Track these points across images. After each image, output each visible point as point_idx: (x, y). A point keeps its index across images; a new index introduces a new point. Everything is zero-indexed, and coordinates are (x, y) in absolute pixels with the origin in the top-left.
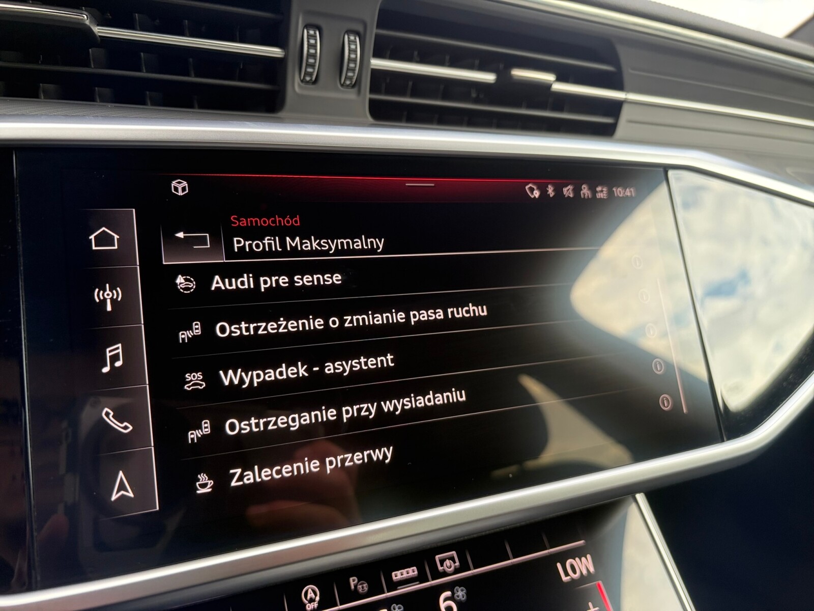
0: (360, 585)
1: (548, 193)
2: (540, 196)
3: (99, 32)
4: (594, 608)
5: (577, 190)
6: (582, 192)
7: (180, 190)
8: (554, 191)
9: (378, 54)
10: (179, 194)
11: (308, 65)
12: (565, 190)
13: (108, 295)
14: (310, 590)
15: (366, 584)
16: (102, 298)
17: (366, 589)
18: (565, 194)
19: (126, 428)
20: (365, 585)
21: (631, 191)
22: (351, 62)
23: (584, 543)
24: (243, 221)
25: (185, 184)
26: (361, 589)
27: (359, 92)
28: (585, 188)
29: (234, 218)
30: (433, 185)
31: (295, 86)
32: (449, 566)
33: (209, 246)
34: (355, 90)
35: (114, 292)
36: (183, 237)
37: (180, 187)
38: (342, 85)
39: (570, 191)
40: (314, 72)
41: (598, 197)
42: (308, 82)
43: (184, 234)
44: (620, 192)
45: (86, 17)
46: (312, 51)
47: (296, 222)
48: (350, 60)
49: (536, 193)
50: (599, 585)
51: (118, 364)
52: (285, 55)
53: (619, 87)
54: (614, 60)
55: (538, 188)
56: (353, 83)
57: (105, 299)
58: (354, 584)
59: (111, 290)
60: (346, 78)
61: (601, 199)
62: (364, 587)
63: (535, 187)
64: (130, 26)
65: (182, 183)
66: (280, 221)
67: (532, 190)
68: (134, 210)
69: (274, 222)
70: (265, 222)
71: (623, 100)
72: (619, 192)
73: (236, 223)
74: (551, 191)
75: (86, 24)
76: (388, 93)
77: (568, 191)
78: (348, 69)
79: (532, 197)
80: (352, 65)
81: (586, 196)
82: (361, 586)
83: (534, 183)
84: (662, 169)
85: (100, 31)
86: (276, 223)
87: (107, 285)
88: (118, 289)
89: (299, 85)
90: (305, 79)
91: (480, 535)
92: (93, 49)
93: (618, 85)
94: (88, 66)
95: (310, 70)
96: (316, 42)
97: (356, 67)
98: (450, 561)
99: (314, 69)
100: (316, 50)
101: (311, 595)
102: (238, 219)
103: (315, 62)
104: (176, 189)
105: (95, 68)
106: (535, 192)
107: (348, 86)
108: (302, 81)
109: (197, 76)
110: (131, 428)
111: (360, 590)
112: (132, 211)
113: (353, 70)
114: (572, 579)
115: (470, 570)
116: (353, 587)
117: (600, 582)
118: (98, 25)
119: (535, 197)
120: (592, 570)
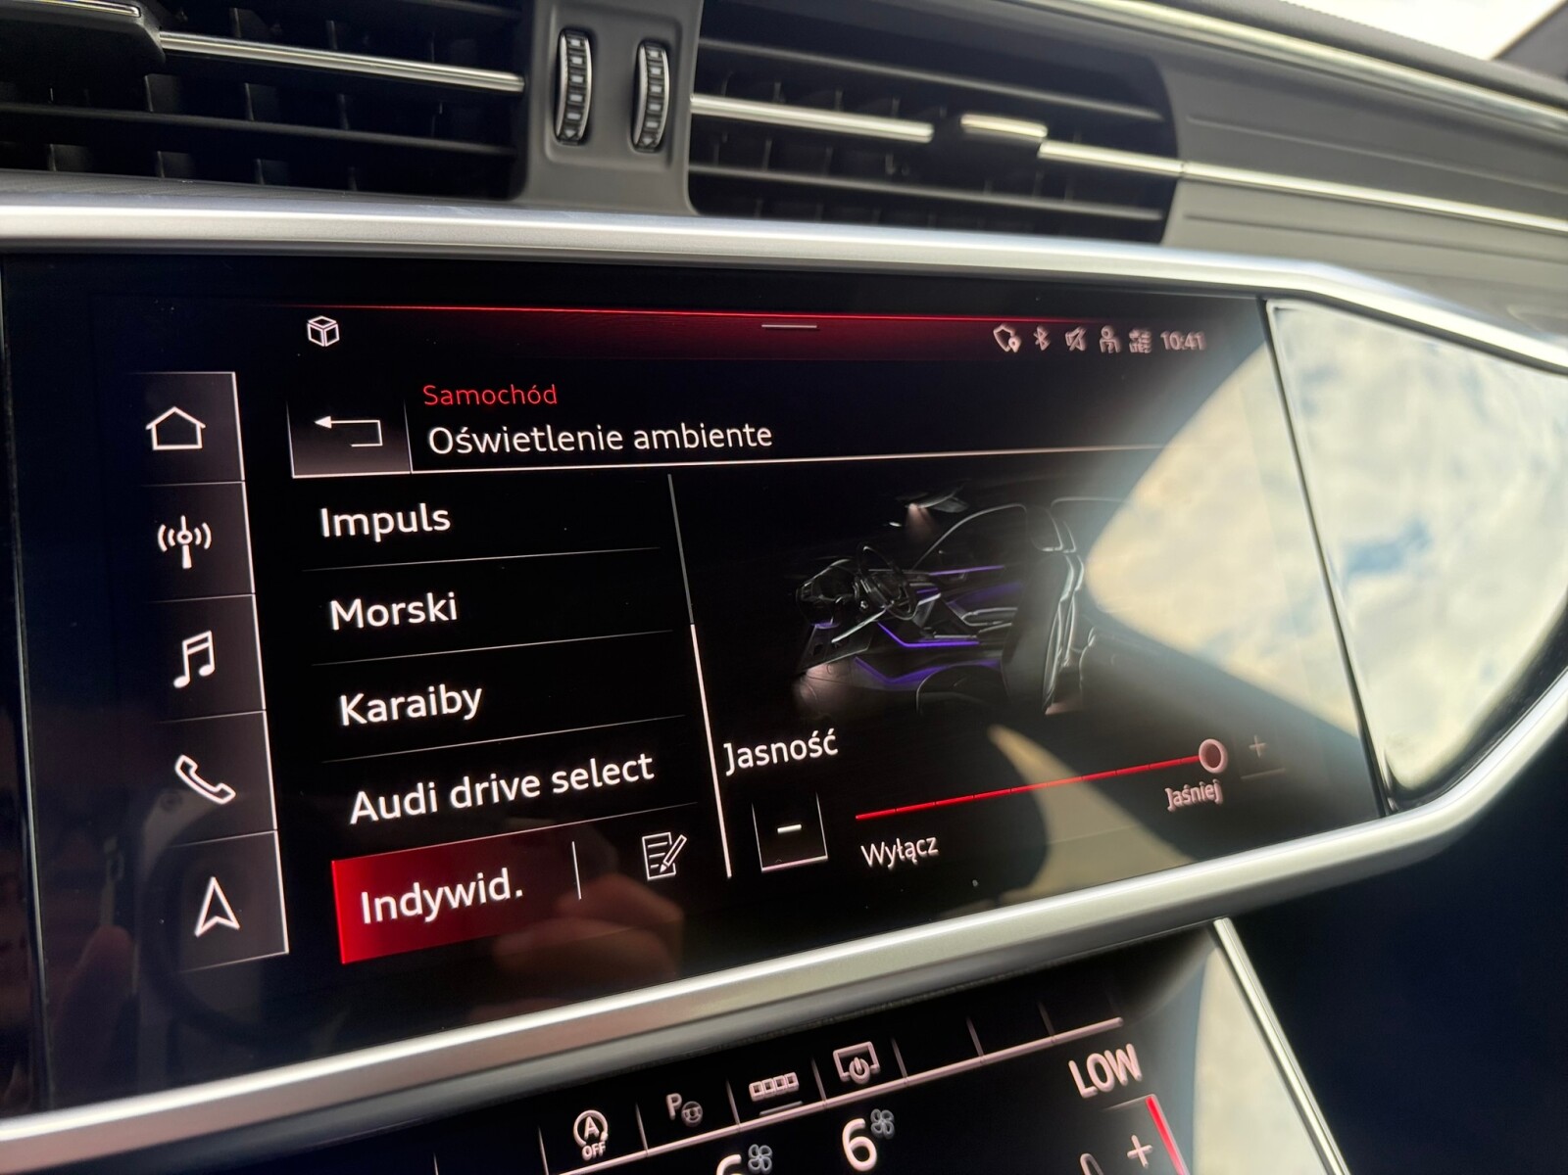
0: (687, 1108)
1: (1037, 343)
2: (1021, 348)
3: (162, 41)
4: (1142, 1146)
5: (1092, 338)
6: (1101, 341)
7: (324, 336)
8: (1046, 338)
9: (704, 87)
10: (322, 345)
11: (570, 107)
12: (1069, 336)
13: (185, 537)
14: (589, 1120)
15: (699, 1107)
16: (172, 543)
17: (699, 1116)
18: (1068, 344)
19: (222, 794)
20: (696, 1109)
21: (1196, 340)
22: (651, 100)
23: (1120, 1022)
24: (447, 394)
25: (333, 324)
26: (689, 1116)
27: (669, 159)
28: (1107, 333)
29: (429, 390)
30: (815, 327)
31: (545, 147)
32: (859, 1070)
33: (381, 444)
34: (661, 155)
35: (197, 531)
36: (330, 426)
37: (323, 330)
38: (636, 146)
39: (1079, 338)
40: (581, 118)
41: (1132, 350)
42: (570, 140)
43: (332, 419)
44: (1175, 341)
45: (136, 11)
46: (577, 79)
47: (550, 396)
48: (649, 96)
49: (1014, 343)
50: (1151, 1103)
51: (206, 670)
52: (525, 88)
53: (1170, 151)
54: (1159, 99)
55: (1017, 334)
56: (658, 141)
57: (179, 547)
58: (675, 1107)
59: (190, 528)
60: (643, 131)
61: (1138, 354)
62: (694, 1113)
63: (1011, 332)
64: (225, 31)
65: (327, 322)
66: (518, 396)
67: (1005, 337)
68: (234, 374)
69: (507, 397)
70: (489, 397)
71: (1177, 175)
72: (1173, 340)
73: (432, 400)
74: (1041, 338)
75: (138, 26)
76: (725, 161)
77: (1075, 339)
78: (648, 115)
79: (1007, 349)
80: (655, 107)
81: (1110, 348)
82: (688, 1111)
83: (1010, 324)
84: (1254, 298)
85: (164, 40)
86: (510, 399)
87: (183, 519)
88: (205, 526)
89: (554, 147)
90: (565, 134)
91: (918, 999)
92: (153, 75)
93: (1167, 149)
94: (144, 108)
95: (573, 116)
96: (584, 62)
97: (662, 109)
98: (863, 1061)
99: (582, 114)
100: (584, 76)
101: (591, 1128)
102: (437, 392)
103: (584, 100)
104: (316, 334)
105: (155, 112)
106: (1011, 341)
107: (647, 147)
108: (559, 138)
109: (353, 128)
110: (232, 794)
111: (688, 1119)
112: (231, 375)
113: (657, 117)
114: (1099, 1092)
115: (900, 1076)
116: (673, 1113)
117: (1153, 1096)
118: (161, 29)
119: (1011, 350)
120: (1136, 1073)
